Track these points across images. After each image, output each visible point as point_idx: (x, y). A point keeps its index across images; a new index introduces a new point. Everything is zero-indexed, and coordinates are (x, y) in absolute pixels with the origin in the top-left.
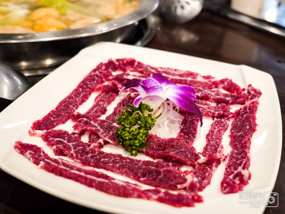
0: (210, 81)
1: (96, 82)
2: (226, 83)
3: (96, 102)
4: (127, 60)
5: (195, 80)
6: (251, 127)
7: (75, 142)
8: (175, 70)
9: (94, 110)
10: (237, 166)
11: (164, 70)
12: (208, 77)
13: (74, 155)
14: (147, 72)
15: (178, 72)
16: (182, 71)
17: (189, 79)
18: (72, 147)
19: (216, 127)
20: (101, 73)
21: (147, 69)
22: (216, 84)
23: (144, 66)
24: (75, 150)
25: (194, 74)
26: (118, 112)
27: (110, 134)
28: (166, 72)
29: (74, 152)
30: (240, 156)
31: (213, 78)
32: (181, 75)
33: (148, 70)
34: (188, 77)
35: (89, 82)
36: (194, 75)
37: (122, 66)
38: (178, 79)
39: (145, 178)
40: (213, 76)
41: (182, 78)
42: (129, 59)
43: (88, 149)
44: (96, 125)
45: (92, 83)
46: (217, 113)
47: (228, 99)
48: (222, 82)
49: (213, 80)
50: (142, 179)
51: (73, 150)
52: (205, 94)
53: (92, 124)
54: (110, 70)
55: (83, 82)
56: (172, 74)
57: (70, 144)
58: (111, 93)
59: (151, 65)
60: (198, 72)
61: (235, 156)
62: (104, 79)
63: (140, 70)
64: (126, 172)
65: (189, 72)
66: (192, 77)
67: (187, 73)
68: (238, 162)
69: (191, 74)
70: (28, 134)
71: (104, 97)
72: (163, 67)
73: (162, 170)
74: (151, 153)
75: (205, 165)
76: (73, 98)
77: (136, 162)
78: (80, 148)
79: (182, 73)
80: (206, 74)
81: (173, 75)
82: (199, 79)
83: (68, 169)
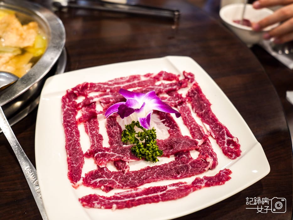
0: (151, 78)
1: (72, 116)
2: (163, 75)
3: (89, 134)
4: (82, 85)
5: (140, 81)
6: (207, 103)
7: (112, 175)
8: (122, 78)
9: (95, 141)
10: (223, 137)
11: (114, 82)
12: (148, 75)
13: (120, 185)
14: (102, 89)
15: (124, 80)
16: (127, 77)
17: (136, 82)
18: (114, 180)
19: (185, 113)
20: (68, 106)
21: (100, 86)
22: (157, 78)
23: (97, 85)
24: (118, 181)
25: (137, 76)
26: (113, 133)
27: (128, 155)
28: (116, 83)
29: (118, 183)
30: (218, 128)
31: (152, 74)
32: (128, 81)
33: (102, 87)
34: (134, 80)
35: (69, 118)
36: (137, 78)
37: (80, 92)
38: (128, 85)
39: (180, 175)
40: (151, 73)
41: (131, 83)
42: (83, 84)
43: (124, 175)
44: (111, 153)
45: (71, 118)
46: (177, 102)
47: (174, 87)
48: (160, 74)
49: (153, 76)
50: (178, 176)
51: (117, 182)
52: (158, 90)
53: (107, 154)
54: (74, 100)
55: (64, 121)
56: (121, 83)
57: (111, 179)
58: (92, 120)
59: (102, 82)
60: (139, 74)
61: (215, 129)
62: (76, 111)
63: (95, 89)
64: (164, 177)
65: (132, 76)
66: (137, 79)
67: (131, 78)
68: (221, 133)
69: (134, 77)
70: (74, 188)
71: (90, 125)
72: (111, 79)
73: (188, 164)
74: (165, 154)
75: (203, 145)
76: (71, 140)
77: (164, 167)
78: (119, 178)
79: (128, 79)
80: (145, 73)
81: (123, 83)
82: (143, 79)
83: (131, 199)
